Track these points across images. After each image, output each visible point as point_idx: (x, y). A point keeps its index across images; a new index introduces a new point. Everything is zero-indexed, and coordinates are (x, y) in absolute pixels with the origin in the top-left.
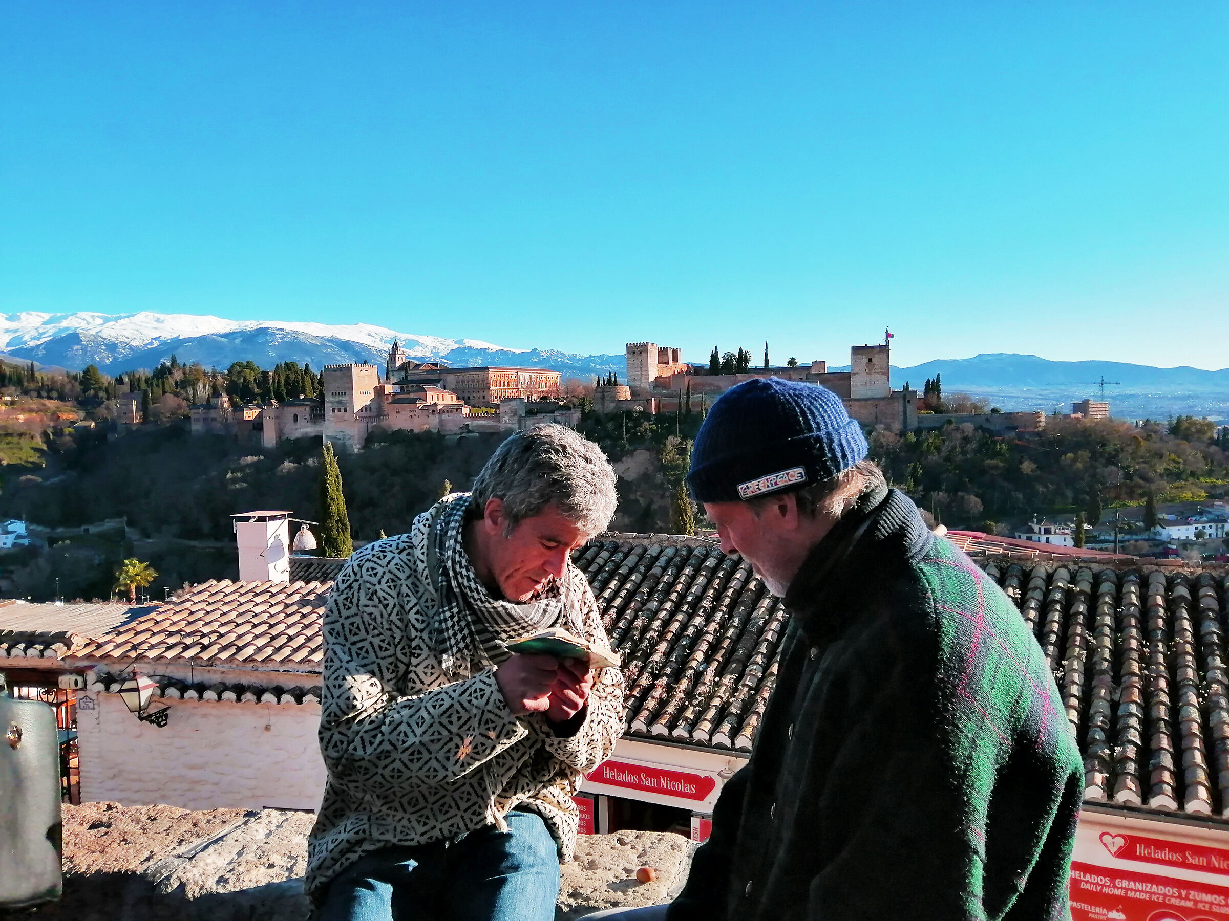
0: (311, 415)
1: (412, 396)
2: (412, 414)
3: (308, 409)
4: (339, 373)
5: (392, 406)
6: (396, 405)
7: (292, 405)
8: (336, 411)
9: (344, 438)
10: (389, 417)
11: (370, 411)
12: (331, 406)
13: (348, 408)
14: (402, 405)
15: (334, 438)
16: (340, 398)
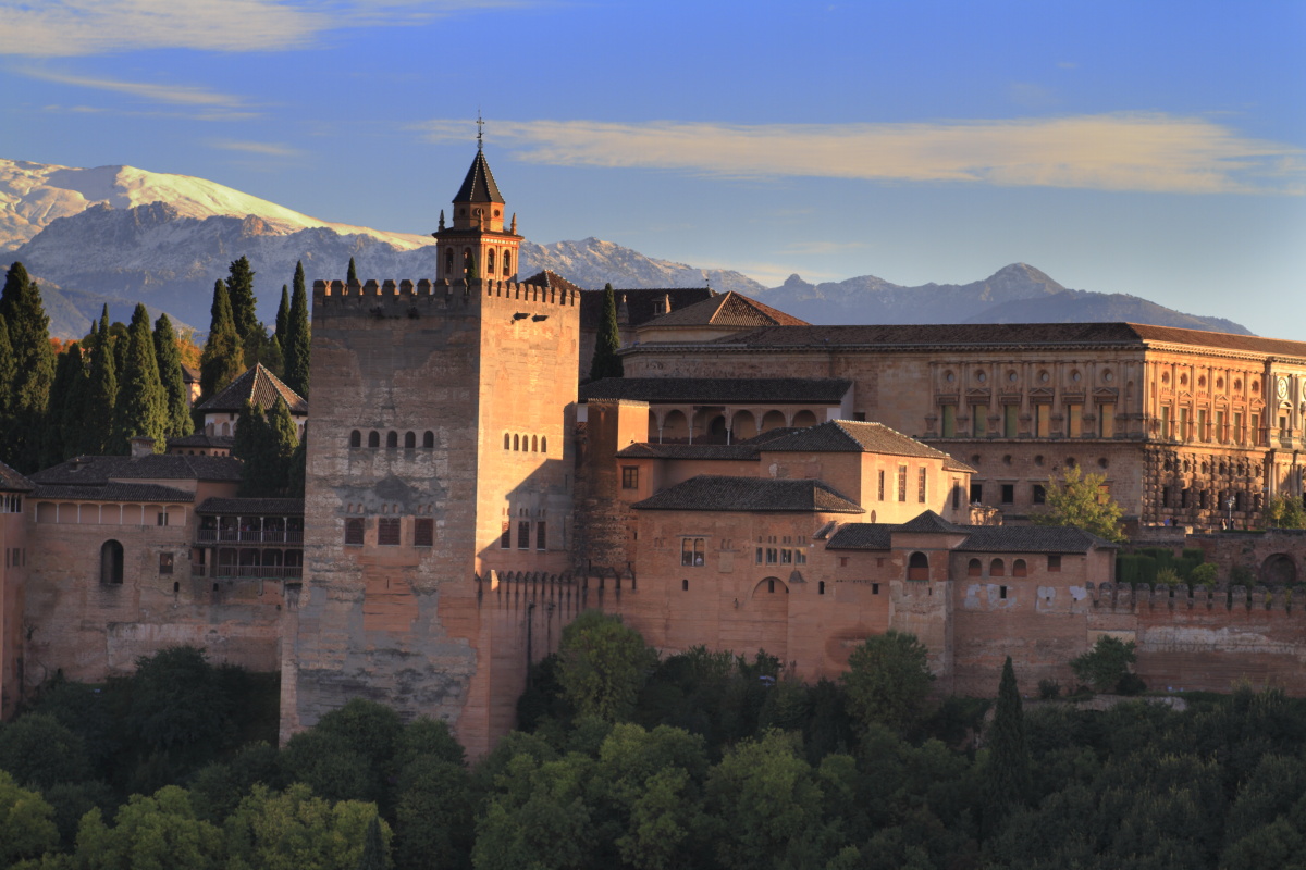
0: (202, 549)
1: (770, 468)
2: (781, 571)
3: (179, 518)
4: (398, 329)
5: (659, 523)
6: (688, 520)
7: (94, 491)
8: (371, 536)
9: (405, 690)
10: (641, 583)
11: (541, 543)
12: (340, 510)
13: (440, 523)
14: (722, 521)
15: (350, 686)
16: (399, 467)
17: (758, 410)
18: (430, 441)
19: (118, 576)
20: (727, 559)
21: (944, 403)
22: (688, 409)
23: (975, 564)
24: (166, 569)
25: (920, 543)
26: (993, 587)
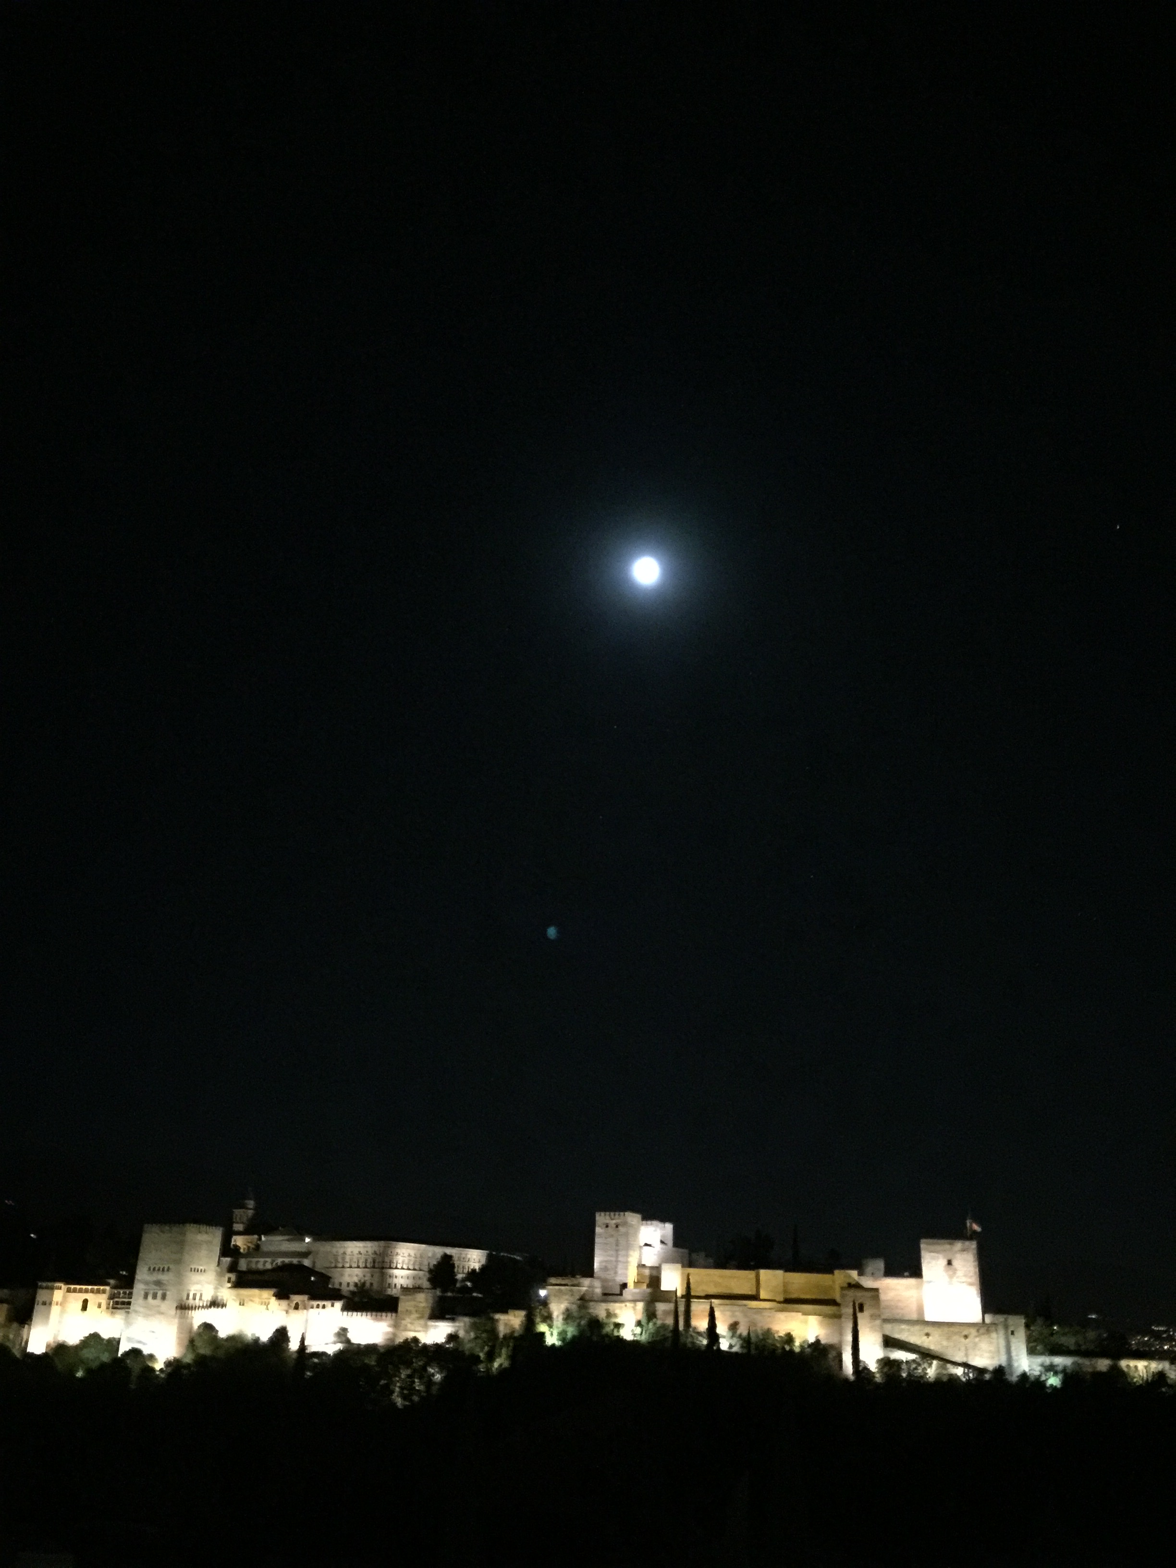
0: (109, 1301)
1: (266, 1277)
2: (263, 1307)
3: (104, 1295)
4: (165, 1236)
5: (234, 1292)
8: (150, 1297)
11: (200, 1299)
12: (142, 1289)
13: (168, 1293)
14: (250, 1292)
18: (168, 1269)
19: (86, 1308)
23: (312, 1306)
24: (100, 1307)
25: (298, 1299)
26: (316, 1312)
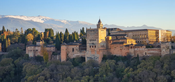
0: (79, 49)
1: (120, 41)
2: (121, 48)
3: (78, 46)
4: (93, 32)
5: (112, 45)
6: (114, 45)
7: (72, 45)
8: (91, 47)
9: (94, 58)
10: (111, 50)
11: (104, 47)
12: (89, 45)
13: (96, 46)
14: (117, 45)
15: (90, 58)
16: (93, 42)
17: (120, 37)
18: (95, 40)
19: (74, 51)
20: (118, 48)
21: (133, 36)
22: (115, 37)
23: (135, 47)
24: (77, 50)
25: (132, 46)
26: (137, 49)
